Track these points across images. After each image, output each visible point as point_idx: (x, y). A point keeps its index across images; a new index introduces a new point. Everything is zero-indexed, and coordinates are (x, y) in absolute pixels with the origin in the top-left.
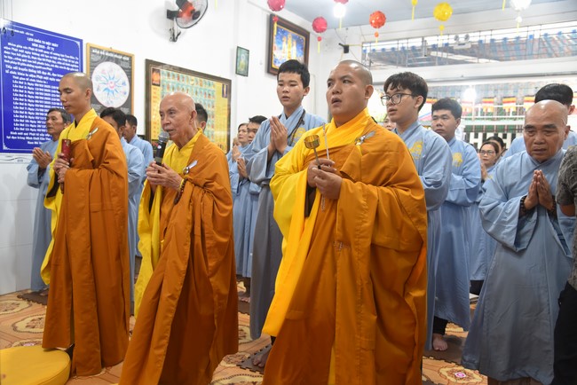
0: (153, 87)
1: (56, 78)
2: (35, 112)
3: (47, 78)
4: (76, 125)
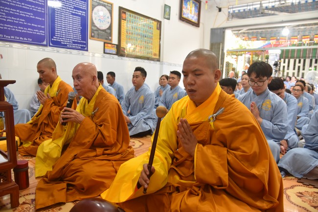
0: (122, 20)
1: (75, 12)
2: (65, 28)
3: (71, 11)
4: (51, 86)
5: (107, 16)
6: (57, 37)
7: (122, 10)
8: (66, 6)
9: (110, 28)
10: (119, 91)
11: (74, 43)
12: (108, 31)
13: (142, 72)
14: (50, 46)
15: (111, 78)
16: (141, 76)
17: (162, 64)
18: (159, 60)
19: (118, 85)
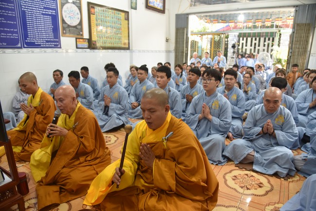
0: (91, 15)
1: (46, 11)
2: (37, 28)
3: (41, 12)
4: (34, 97)
5: (76, 13)
6: (30, 38)
7: (91, 6)
8: (35, 8)
9: (81, 23)
10: (93, 85)
11: (47, 42)
12: (79, 27)
13: (114, 72)
14: (24, 47)
15: (85, 72)
16: (114, 76)
17: (132, 52)
18: (128, 49)
19: (92, 79)
